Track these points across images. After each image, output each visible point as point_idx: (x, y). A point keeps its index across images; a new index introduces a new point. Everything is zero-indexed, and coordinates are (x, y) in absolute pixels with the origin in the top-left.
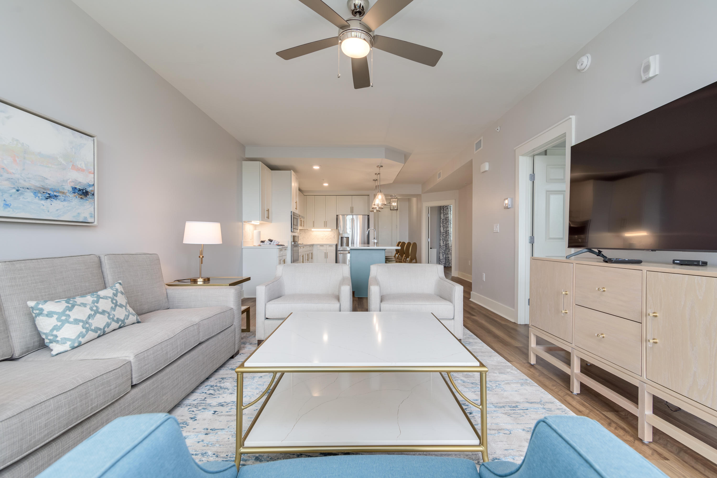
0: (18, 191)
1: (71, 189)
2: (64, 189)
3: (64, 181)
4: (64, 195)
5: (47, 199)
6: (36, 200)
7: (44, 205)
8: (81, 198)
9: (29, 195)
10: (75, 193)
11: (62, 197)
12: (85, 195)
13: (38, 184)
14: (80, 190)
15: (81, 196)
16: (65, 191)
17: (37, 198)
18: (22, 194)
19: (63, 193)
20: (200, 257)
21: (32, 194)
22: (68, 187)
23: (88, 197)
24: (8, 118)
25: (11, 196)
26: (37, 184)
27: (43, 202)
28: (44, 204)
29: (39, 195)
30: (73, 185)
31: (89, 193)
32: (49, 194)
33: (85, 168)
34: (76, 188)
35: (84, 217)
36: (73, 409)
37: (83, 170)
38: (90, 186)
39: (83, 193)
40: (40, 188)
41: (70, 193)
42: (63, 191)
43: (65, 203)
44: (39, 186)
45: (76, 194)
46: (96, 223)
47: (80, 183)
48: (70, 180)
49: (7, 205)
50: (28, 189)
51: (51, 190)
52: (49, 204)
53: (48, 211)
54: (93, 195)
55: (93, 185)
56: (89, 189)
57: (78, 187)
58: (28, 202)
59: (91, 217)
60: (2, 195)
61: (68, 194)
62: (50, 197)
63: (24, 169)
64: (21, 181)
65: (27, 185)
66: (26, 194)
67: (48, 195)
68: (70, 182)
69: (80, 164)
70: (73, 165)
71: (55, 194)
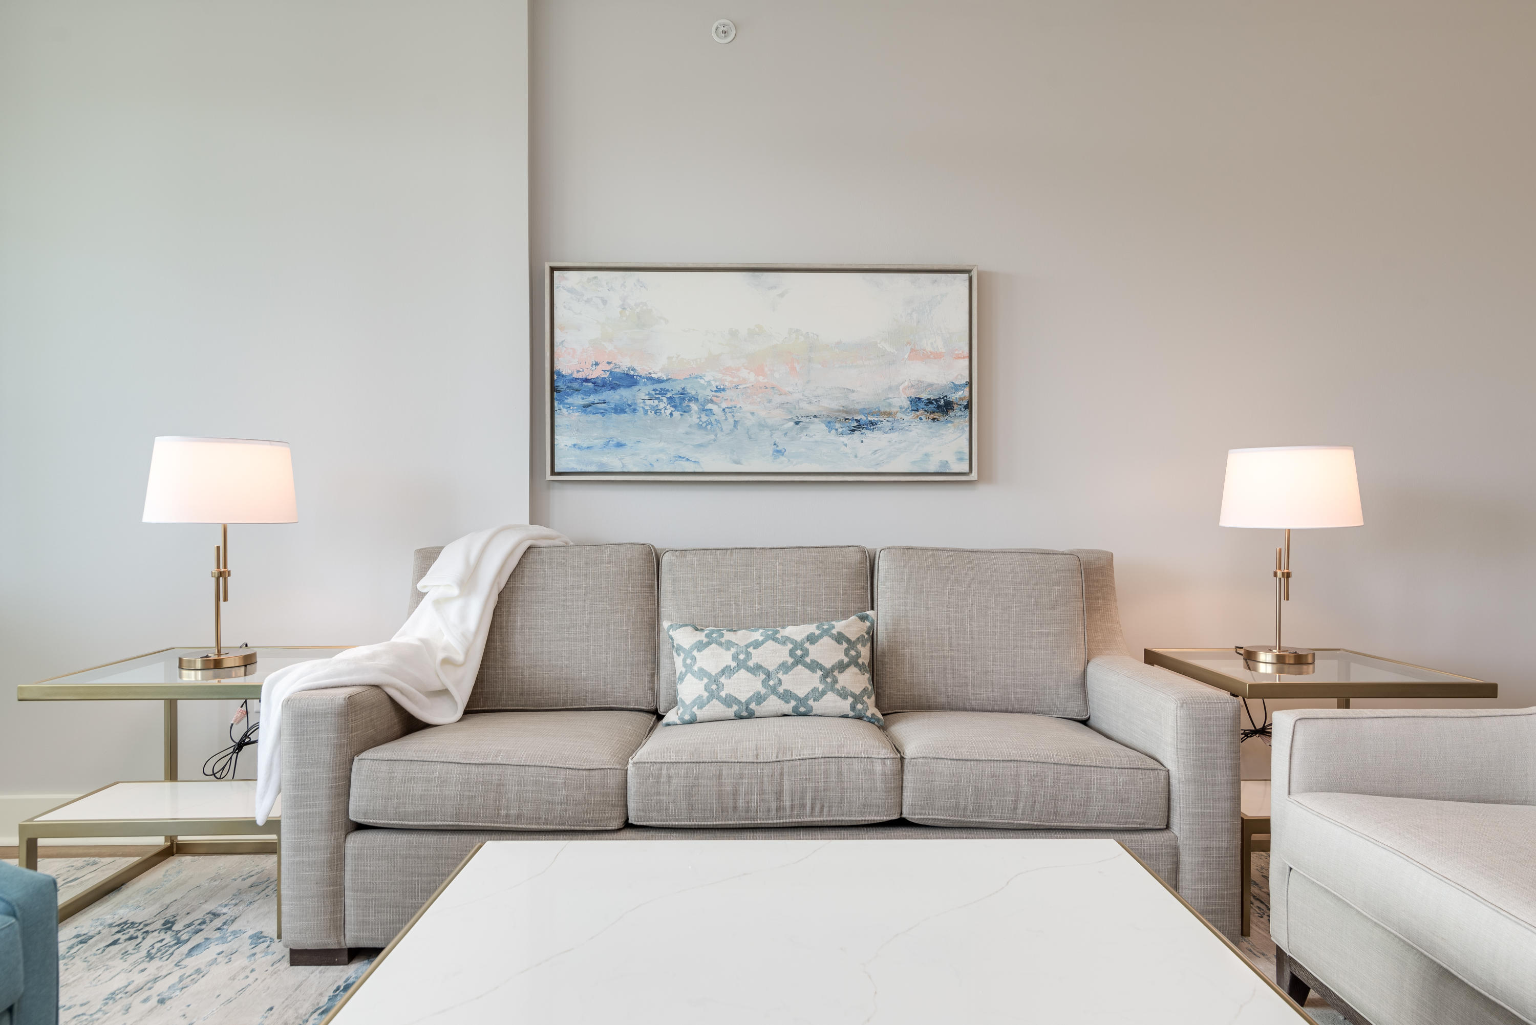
0: (797, 423)
1: (907, 404)
2: (890, 405)
3: (890, 388)
4: (890, 419)
5: (853, 431)
6: (832, 437)
7: (846, 445)
8: (933, 419)
9: (818, 429)
10: (917, 410)
11: (886, 425)
12: (943, 411)
13: (835, 405)
14: (930, 402)
15: (933, 416)
16: (894, 410)
17: (833, 431)
18: (804, 428)
19: (889, 414)
20: (1275, 574)
21: (823, 426)
22: (901, 400)
23: (951, 414)
24: (782, 295)
25: (786, 434)
26: (830, 404)
27: (844, 439)
28: (846, 442)
29: (838, 425)
30: (913, 393)
31: (955, 406)
32: (858, 421)
33: (943, 350)
34: (919, 399)
35: (941, 461)
36: (469, 797)
37: (938, 356)
38: (957, 388)
39: (939, 407)
40: (839, 411)
41: (904, 413)
42: (887, 410)
43: (894, 436)
44: (837, 407)
45: (921, 411)
46: (974, 476)
47: (931, 385)
48: (906, 384)
49: (778, 451)
50: (815, 417)
51: (861, 411)
52: (858, 441)
53: (856, 456)
54: (968, 406)
55: (970, 384)
56: (955, 396)
57: (925, 396)
58: (816, 442)
59: (961, 460)
60: (771, 435)
61: (899, 415)
62: (859, 426)
63: (808, 382)
64: (804, 405)
65: (813, 409)
66: (812, 427)
67: (856, 424)
68: (905, 389)
69: (932, 344)
70: (912, 350)
71: (871, 418)
